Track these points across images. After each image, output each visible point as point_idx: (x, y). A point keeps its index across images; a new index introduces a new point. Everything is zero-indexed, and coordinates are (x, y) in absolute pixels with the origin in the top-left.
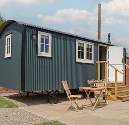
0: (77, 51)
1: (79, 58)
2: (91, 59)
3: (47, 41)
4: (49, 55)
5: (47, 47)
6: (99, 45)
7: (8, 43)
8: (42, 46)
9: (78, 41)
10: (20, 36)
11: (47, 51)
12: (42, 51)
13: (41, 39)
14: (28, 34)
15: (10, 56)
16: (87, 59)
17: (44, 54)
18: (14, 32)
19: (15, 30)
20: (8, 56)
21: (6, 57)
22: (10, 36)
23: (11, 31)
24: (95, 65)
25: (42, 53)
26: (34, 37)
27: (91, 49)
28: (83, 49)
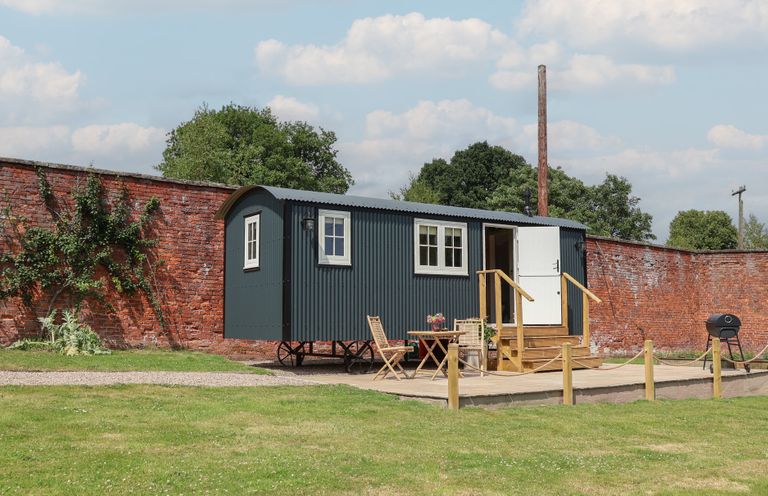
0: (417, 245)
1: (423, 262)
2: (458, 264)
3: (340, 229)
4: (345, 260)
5: (340, 242)
6: (485, 225)
7: (252, 235)
8: (328, 242)
9: (418, 223)
10: (279, 222)
11: (340, 252)
12: (329, 252)
13: (326, 224)
14: (297, 218)
15: (257, 265)
16: (448, 263)
17: (333, 260)
18: (266, 210)
19: (269, 207)
20: (251, 263)
21: (246, 267)
22: (256, 219)
23: (260, 208)
24: (470, 279)
25: (328, 256)
26: (310, 224)
27: (458, 240)
28: (433, 239)
